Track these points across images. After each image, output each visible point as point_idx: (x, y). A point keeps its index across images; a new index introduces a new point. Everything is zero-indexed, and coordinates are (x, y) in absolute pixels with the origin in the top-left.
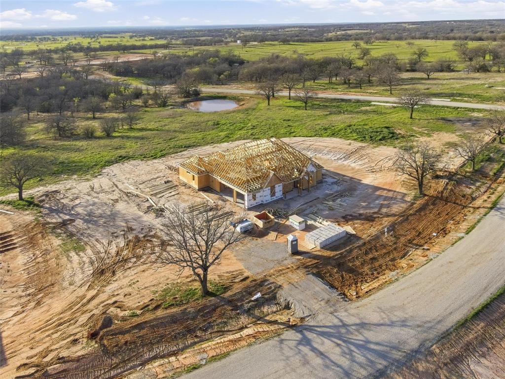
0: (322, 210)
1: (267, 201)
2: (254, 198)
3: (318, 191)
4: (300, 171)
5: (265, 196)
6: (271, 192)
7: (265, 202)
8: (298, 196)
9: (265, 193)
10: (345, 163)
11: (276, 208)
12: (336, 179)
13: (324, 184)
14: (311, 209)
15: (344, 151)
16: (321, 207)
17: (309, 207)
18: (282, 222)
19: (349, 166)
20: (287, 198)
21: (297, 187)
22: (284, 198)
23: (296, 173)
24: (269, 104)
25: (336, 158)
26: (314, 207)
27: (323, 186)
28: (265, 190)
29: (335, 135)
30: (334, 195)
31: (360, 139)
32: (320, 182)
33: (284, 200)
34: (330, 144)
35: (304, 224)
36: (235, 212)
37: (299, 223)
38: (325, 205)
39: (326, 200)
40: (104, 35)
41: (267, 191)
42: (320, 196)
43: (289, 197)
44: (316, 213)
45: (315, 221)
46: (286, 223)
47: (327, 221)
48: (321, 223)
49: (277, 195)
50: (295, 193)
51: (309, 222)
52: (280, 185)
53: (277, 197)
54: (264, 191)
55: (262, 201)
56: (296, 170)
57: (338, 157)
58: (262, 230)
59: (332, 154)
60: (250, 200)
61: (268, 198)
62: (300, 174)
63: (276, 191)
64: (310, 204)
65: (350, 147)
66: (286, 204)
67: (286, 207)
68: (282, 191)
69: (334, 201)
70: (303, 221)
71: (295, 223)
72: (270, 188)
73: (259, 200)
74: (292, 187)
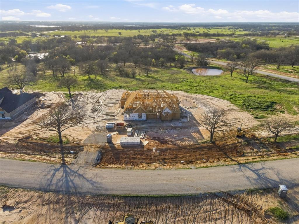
5: (135, 117)
7: (135, 120)
24: (231, 76)
26: (153, 129)
28: (134, 114)
40: (216, 27)
42: (164, 126)
53: (142, 119)
60: (126, 117)
61: (137, 118)
63: (142, 116)
65: (226, 107)
66: (143, 124)
68: (146, 117)
72: (138, 114)
73: (131, 118)
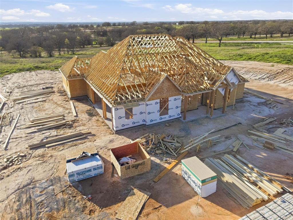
0: (250, 147)
1: (152, 121)
2: (129, 113)
3: (239, 113)
4: (213, 80)
5: (149, 113)
6: (161, 108)
7: (148, 123)
8: (207, 117)
9: (149, 109)
10: (272, 83)
11: (164, 135)
12: (262, 98)
13: (246, 104)
14: (229, 142)
15: (267, 72)
16: (247, 141)
17: (223, 139)
18: (166, 165)
19: (277, 86)
20: (187, 119)
21: (206, 105)
22: (182, 119)
23: (206, 83)
25: (257, 78)
26: (234, 139)
27: (245, 106)
28: (148, 103)
29: (252, 59)
30: (267, 121)
31: (285, 62)
32: (240, 101)
33: (182, 123)
34: (248, 66)
35: (214, 184)
36: (94, 135)
37: (203, 182)
38: (256, 138)
39: (254, 128)
41: (154, 106)
42: (243, 122)
43: (190, 117)
44: (238, 152)
45: (240, 174)
46: (176, 170)
47: (270, 181)
48: (255, 184)
49: (170, 112)
50: (201, 113)
51: (228, 178)
52: (177, 97)
54: (147, 105)
55: (144, 121)
56: (206, 78)
57: (260, 76)
58: (119, 180)
59: (251, 74)
60: (120, 118)
61: (156, 117)
62: (214, 84)
63: (170, 107)
64: (227, 133)
65: (272, 68)
66: (183, 130)
67: (183, 134)
68: (180, 109)
69: (269, 131)
70: (213, 178)
71: (194, 179)
72: (158, 101)
73: (137, 119)
74: (197, 104)
